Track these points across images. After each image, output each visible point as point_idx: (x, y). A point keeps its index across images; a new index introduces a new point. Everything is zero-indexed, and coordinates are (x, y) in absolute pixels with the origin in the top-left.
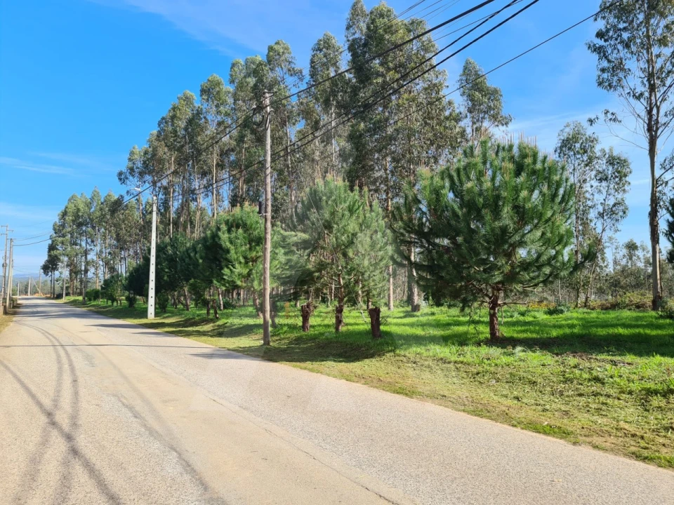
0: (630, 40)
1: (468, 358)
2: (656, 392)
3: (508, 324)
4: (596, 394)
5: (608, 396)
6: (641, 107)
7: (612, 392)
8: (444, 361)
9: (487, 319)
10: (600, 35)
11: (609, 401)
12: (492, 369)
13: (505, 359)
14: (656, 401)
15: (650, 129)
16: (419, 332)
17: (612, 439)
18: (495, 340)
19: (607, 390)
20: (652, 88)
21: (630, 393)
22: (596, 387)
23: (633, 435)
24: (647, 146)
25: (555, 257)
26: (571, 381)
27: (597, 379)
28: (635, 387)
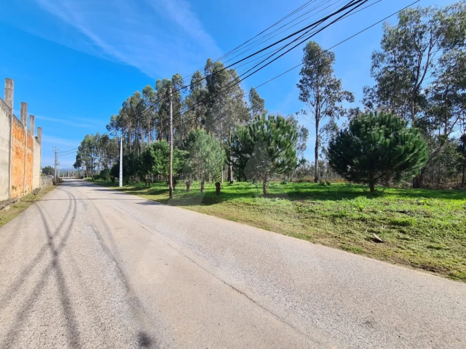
0: (312, 83)
1: (258, 203)
2: (337, 216)
3: (270, 188)
4: (313, 218)
5: (318, 218)
6: (314, 109)
7: (319, 216)
8: (248, 204)
9: (262, 186)
10: (301, 81)
11: (319, 220)
12: (268, 208)
13: (272, 203)
14: (338, 220)
15: (316, 117)
16: (234, 191)
17: (328, 240)
18: (266, 195)
19: (317, 215)
20: (318, 102)
21: (326, 217)
22: (312, 215)
23: (336, 237)
24: (315, 123)
25: (290, 162)
26: (301, 212)
27: (312, 211)
28: (327, 213)
